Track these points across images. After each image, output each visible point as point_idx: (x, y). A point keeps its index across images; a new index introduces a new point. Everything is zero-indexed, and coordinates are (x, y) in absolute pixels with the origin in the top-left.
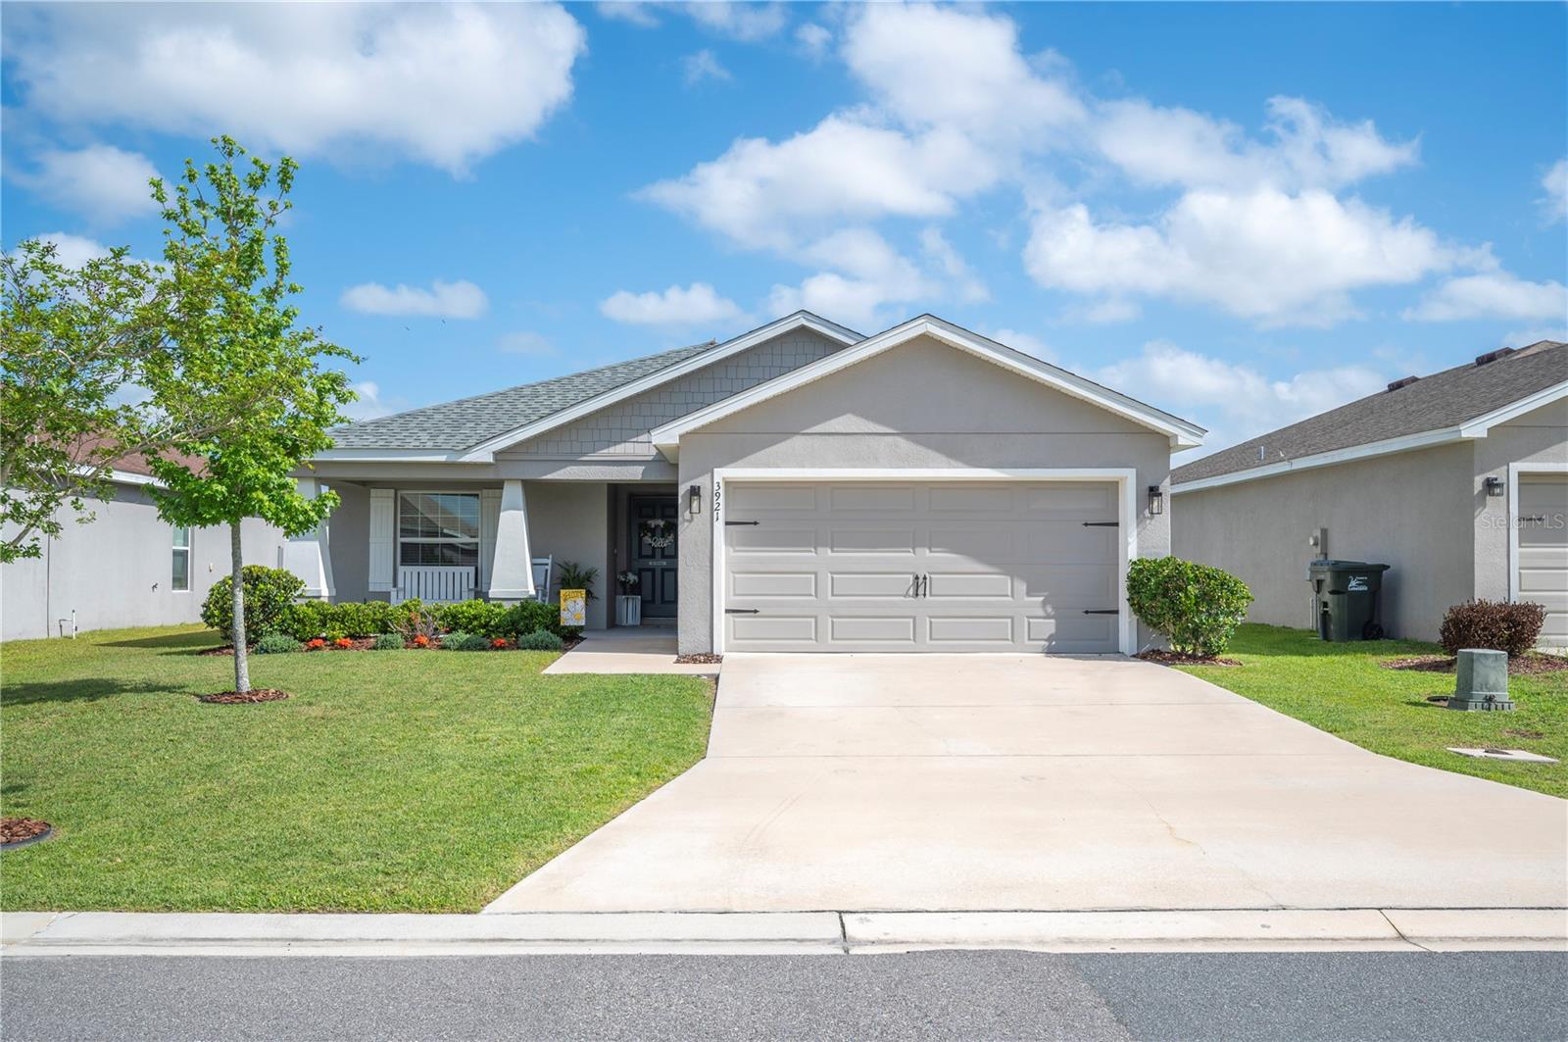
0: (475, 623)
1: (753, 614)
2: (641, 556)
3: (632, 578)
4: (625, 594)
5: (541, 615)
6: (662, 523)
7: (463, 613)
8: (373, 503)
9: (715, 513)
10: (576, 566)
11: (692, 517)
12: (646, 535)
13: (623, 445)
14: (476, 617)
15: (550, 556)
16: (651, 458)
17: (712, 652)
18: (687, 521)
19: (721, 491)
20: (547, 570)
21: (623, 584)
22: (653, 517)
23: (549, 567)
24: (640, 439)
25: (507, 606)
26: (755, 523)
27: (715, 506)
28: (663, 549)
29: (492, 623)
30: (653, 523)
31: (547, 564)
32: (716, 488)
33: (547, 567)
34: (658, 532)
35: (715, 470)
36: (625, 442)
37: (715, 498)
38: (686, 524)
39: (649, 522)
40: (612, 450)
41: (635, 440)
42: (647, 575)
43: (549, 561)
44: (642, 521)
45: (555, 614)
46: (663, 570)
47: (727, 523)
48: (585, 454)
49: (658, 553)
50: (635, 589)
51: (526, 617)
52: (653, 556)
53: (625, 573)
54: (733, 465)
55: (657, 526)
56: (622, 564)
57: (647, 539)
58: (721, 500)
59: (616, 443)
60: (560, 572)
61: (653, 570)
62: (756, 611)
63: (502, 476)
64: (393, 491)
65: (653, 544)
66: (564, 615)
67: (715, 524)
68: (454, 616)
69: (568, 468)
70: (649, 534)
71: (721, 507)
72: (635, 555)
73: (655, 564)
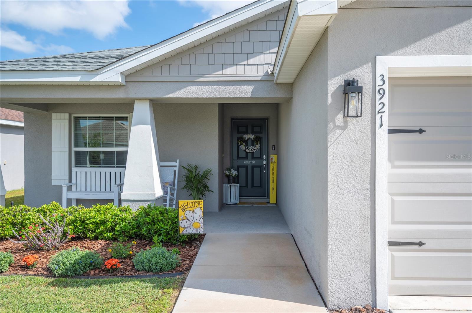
0: (102, 228)
1: (417, 247)
2: (238, 158)
3: (234, 173)
4: (229, 183)
5: (162, 221)
6: (252, 137)
7: (90, 218)
8: (54, 123)
9: (378, 116)
10: (196, 167)
11: (346, 122)
12: (241, 144)
13: (235, 67)
14: (103, 222)
15: (178, 161)
16: (259, 78)
17: (375, 305)
18: (339, 127)
19: (386, 87)
20: (175, 171)
21: (228, 176)
22: (246, 133)
23: (177, 169)
24: (251, 61)
25: (135, 209)
26: (421, 131)
27: (378, 107)
28: (253, 153)
29: (117, 228)
30: (246, 137)
31: (175, 166)
32: (379, 82)
33: (175, 168)
34: (250, 142)
35: (378, 58)
36: (237, 65)
37: (378, 96)
38: (338, 132)
39: (244, 136)
40: (225, 71)
41: (245, 62)
42: (243, 170)
43: (177, 164)
44: (239, 135)
45: (175, 222)
46: (253, 167)
47: (391, 131)
48: (202, 76)
49: (250, 156)
50: (236, 180)
51: (148, 223)
52: (246, 158)
53: (229, 169)
54: (400, 51)
55: (249, 139)
56: (227, 164)
57: (243, 147)
58: (385, 100)
59: (228, 66)
60: (185, 172)
61: (246, 167)
62: (421, 244)
63: (131, 95)
64: (68, 115)
65: (247, 150)
66: (183, 224)
67: (379, 131)
68: (83, 222)
69: (188, 88)
70: (244, 144)
71: (386, 109)
72: (235, 157)
73: (248, 163)
